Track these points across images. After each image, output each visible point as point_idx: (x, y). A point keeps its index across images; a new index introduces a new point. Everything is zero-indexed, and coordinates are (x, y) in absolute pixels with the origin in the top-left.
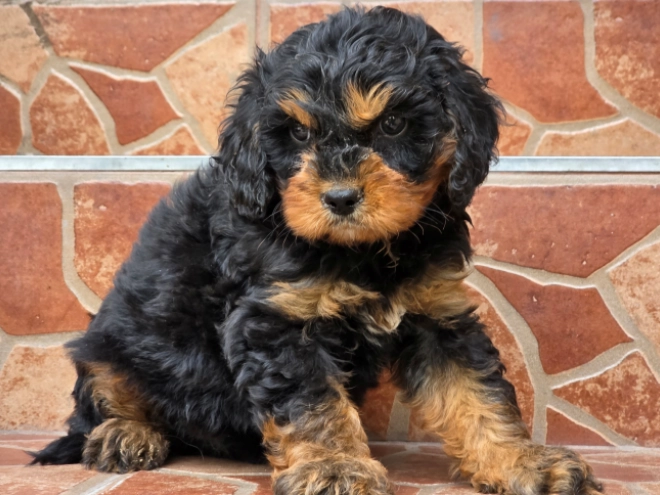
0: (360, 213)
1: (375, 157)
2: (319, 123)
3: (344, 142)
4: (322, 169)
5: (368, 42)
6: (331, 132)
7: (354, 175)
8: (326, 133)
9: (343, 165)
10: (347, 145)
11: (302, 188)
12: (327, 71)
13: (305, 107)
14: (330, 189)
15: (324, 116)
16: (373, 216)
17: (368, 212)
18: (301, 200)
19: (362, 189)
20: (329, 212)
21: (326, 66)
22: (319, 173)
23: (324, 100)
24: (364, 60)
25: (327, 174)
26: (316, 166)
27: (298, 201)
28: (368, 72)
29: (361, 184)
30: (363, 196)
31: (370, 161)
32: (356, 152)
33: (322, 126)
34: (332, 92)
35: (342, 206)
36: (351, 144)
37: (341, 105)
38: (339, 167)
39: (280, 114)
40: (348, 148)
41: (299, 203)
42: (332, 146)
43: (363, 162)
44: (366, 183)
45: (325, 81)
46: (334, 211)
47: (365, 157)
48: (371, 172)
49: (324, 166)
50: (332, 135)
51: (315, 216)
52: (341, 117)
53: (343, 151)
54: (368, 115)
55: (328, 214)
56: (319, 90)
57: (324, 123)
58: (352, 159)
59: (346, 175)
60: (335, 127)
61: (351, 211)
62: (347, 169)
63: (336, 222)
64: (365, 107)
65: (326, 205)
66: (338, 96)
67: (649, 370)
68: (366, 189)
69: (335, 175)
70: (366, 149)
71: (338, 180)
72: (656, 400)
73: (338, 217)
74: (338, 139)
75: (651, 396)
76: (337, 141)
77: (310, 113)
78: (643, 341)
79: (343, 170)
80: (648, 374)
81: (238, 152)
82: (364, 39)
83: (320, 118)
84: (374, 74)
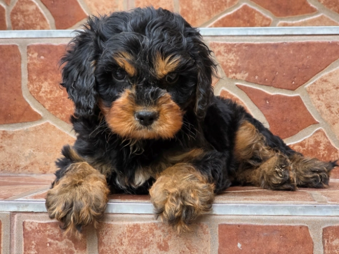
0: (155, 125)
1: (168, 95)
2: (138, 73)
4: (138, 98)
5: (163, 30)
6: (144, 79)
7: (156, 104)
9: (151, 98)
10: (152, 87)
11: (123, 108)
12: (144, 45)
13: (132, 63)
17: (160, 125)
19: (159, 112)
21: (143, 42)
22: (135, 101)
23: (141, 60)
24: (163, 40)
25: (140, 102)
26: (135, 97)
29: (158, 109)
30: (159, 116)
31: (165, 97)
33: (140, 75)
34: (147, 57)
36: (154, 86)
37: (151, 65)
38: (148, 99)
42: (144, 87)
43: (161, 97)
44: (161, 109)
45: (143, 50)
46: (141, 123)
47: (163, 95)
49: (139, 98)
50: (145, 81)
52: (151, 71)
53: (151, 90)
54: (165, 72)
56: (139, 54)
57: (142, 74)
58: (155, 95)
59: (151, 104)
60: (147, 76)
61: (152, 123)
62: (152, 101)
63: (140, 129)
64: (164, 67)
65: (137, 119)
66: (150, 60)
68: (161, 112)
69: (145, 103)
70: (163, 90)
71: (147, 106)
74: (148, 83)
76: (147, 85)
78: (324, 123)
79: (150, 101)
80: (327, 141)
81: (77, 79)
82: (161, 28)
83: (140, 71)
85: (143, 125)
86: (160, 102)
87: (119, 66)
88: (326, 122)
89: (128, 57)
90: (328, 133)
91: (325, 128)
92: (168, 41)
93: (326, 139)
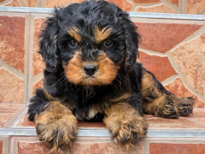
0: (97, 74)
1: (104, 54)
2: (83, 40)
3: (92, 48)
4: (84, 57)
5: (101, 12)
6: (88, 44)
7: (96, 60)
8: (85, 44)
9: (92, 57)
10: (93, 49)
11: (74, 64)
12: (87, 22)
13: (79, 34)
14: (86, 65)
15: (86, 38)
16: (102, 76)
17: (100, 75)
18: (74, 69)
19: (98, 66)
20: (85, 73)
21: (86, 20)
22: (82, 59)
23: (85, 31)
24: (100, 18)
25: (85, 59)
26: (81, 56)
27: (72, 69)
28: (102, 23)
29: (98, 64)
30: (98, 68)
31: (102, 55)
32: (97, 52)
33: (84, 41)
34: (89, 29)
35: (90, 72)
36: (95, 49)
37: (92, 34)
38: (90, 57)
39: (68, 36)
40: (93, 50)
41: (73, 70)
42: (87, 49)
43: (99, 55)
44: (100, 64)
45: (86, 25)
46: (86, 73)
47: (101, 54)
48: (102, 59)
49: (84, 56)
50: (88, 45)
51: (79, 74)
52: (92, 38)
53: (92, 51)
54: (102, 39)
55: (84, 74)
56: (84, 28)
57: (86, 40)
58: (95, 54)
59: (93, 60)
60: (89, 42)
61: (94, 73)
62: (94, 58)
63: (86, 78)
64: (101, 35)
65: (84, 71)
66: (91, 31)
67: (183, 83)
68: (100, 66)
69: (89, 60)
70: (100, 51)
71: (90, 62)
72: (184, 93)
73: (88, 76)
74: (90, 46)
75: (183, 92)
76: (90, 47)
77: (81, 36)
78: (181, 74)
79: (92, 58)
80: (182, 85)
81: (47, 48)
82: (99, 11)
83: (84, 38)
84: (104, 24)
85: (88, 75)
86: (99, 58)
87: (71, 36)
88: (182, 73)
89: (77, 30)
90: (183, 80)
91: (181, 77)
92: (104, 18)
93: (182, 84)
